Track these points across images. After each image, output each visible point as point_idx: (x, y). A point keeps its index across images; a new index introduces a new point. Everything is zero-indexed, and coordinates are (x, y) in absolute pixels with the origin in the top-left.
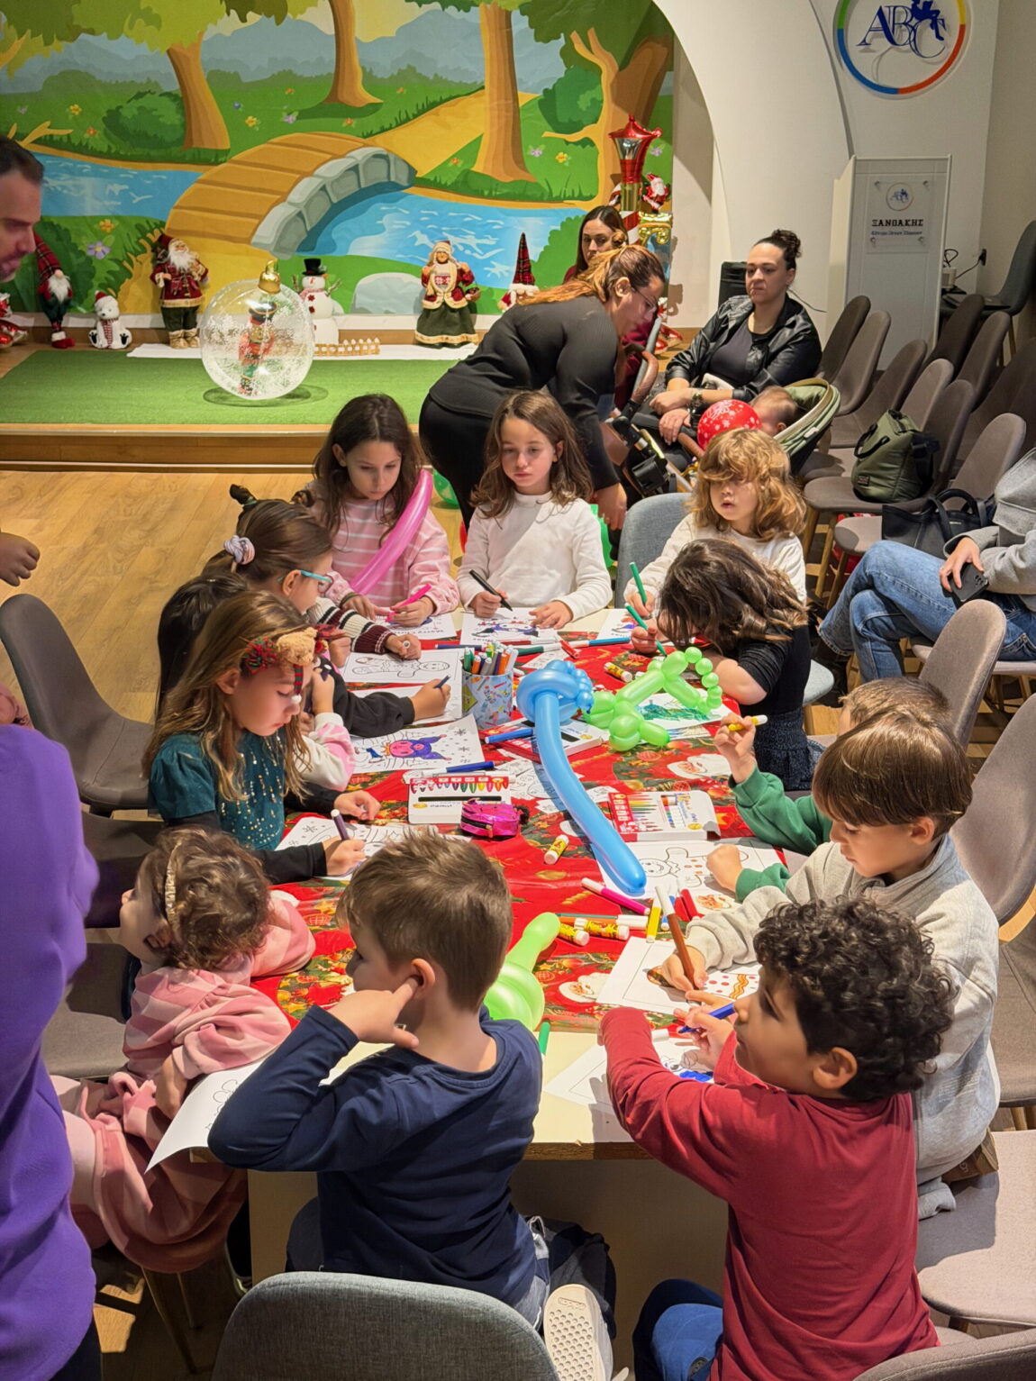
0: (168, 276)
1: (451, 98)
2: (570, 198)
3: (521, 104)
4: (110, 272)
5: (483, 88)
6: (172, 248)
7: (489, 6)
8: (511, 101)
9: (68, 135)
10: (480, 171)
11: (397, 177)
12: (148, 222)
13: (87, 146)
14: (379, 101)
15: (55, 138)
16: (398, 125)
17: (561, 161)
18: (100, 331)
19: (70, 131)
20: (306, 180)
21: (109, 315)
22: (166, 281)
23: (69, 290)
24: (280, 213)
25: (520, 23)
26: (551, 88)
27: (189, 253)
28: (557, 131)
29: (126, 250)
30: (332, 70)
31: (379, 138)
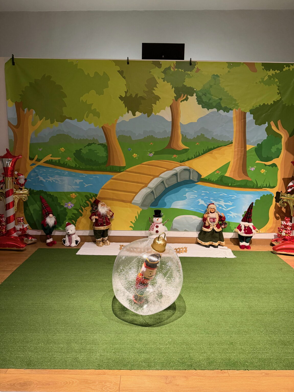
0: (97, 217)
1: (218, 147)
2: (265, 187)
3: (247, 149)
4: (73, 214)
5: (232, 143)
6: (99, 206)
7: (237, 110)
8: (243, 148)
9: (59, 160)
10: (228, 176)
11: (193, 178)
12: (90, 194)
13: (66, 164)
14: (188, 148)
15: (53, 161)
16: (195, 158)
17: (262, 172)
18: (67, 239)
19: (60, 158)
20: (156, 179)
21: (71, 232)
22: (96, 219)
23: (55, 222)
24: (145, 191)
25: (250, 118)
26: (260, 143)
27: (106, 207)
28: (261, 161)
29: (81, 205)
30: (170, 136)
31: (187, 163)
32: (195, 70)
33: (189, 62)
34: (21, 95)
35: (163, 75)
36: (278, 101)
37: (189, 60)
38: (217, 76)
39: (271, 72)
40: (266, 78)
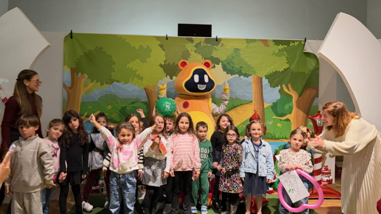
3: (265, 107)
5: (252, 102)
7: (255, 76)
8: (262, 106)
13: (112, 119)
17: (279, 126)
25: (265, 82)
26: (275, 102)
28: (278, 116)
32: (220, 45)
33: (216, 39)
34: (76, 62)
35: (195, 49)
36: (288, 69)
38: (238, 49)
39: (281, 47)
40: (277, 51)
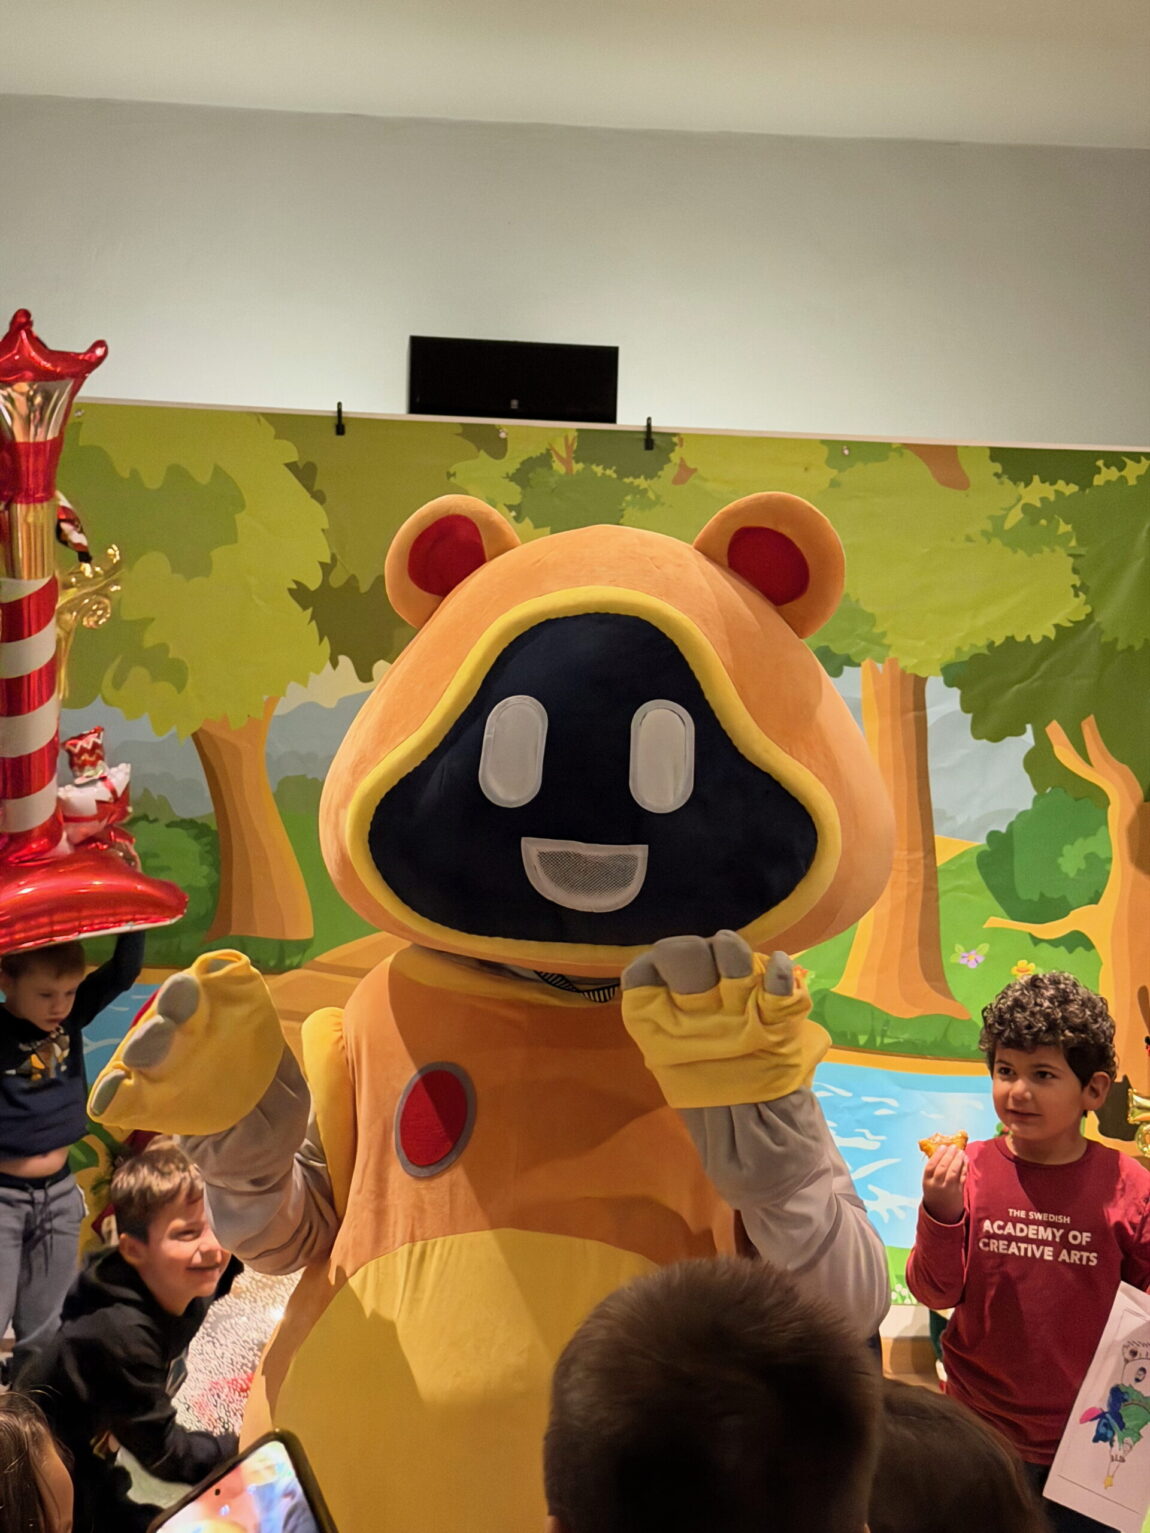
3: (940, 863)
7: (880, 666)
8: (920, 854)
10: (851, 993)
25: (944, 703)
26: (1003, 830)
28: (1014, 918)
32: (669, 471)
33: (643, 436)
36: (1079, 626)
37: (640, 424)
39: (1037, 491)
40: (1015, 517)
